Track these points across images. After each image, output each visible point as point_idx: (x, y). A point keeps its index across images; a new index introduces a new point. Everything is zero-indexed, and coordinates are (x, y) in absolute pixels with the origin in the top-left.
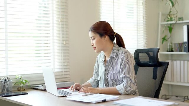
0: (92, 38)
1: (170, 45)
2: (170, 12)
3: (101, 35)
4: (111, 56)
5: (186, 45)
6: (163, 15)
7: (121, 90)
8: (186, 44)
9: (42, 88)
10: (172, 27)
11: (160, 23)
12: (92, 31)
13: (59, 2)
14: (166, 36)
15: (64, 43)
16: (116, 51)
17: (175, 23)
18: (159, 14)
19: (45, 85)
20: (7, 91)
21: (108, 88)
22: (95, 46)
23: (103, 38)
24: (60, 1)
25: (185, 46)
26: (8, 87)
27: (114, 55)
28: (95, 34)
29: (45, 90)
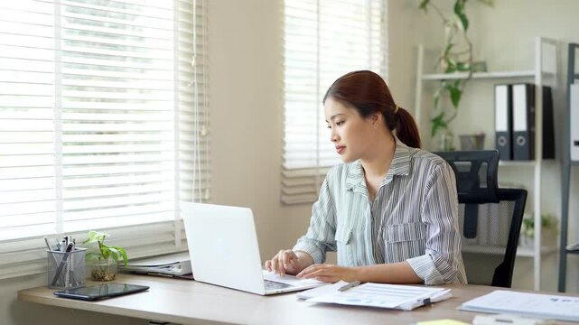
0: (337, 120)
1: (446, 141)
2: (450, 46)
3: (365, 112)
4: (392, 172)
5: (502, 141)
6: (428, 53)
7: (423, 269)
8: (502, 138)
9: (176, 271)
10: (460, 88)
11: (420, 76)
12: (337, 99)
13: (190, 6)
14: (442, 115)
15: (203, 133)
16: (407, 158)
17: (469, 79)
18: (415, 50)
19: (190, 261)
20: (72, 280)
21: (381, 266)
22: (343, 142)
23: (370, 121)
24: (195, 5)
25: (502, 144)
26: (72, 269)
27: (404, 170)
28: (346, 107)
29: (188, 277)
